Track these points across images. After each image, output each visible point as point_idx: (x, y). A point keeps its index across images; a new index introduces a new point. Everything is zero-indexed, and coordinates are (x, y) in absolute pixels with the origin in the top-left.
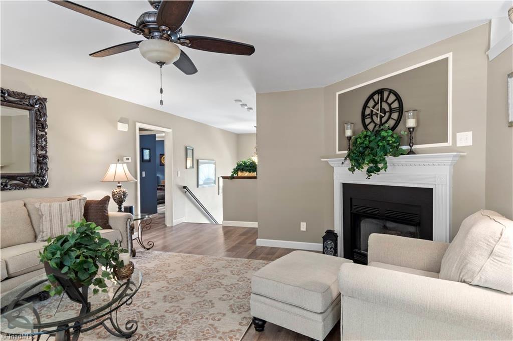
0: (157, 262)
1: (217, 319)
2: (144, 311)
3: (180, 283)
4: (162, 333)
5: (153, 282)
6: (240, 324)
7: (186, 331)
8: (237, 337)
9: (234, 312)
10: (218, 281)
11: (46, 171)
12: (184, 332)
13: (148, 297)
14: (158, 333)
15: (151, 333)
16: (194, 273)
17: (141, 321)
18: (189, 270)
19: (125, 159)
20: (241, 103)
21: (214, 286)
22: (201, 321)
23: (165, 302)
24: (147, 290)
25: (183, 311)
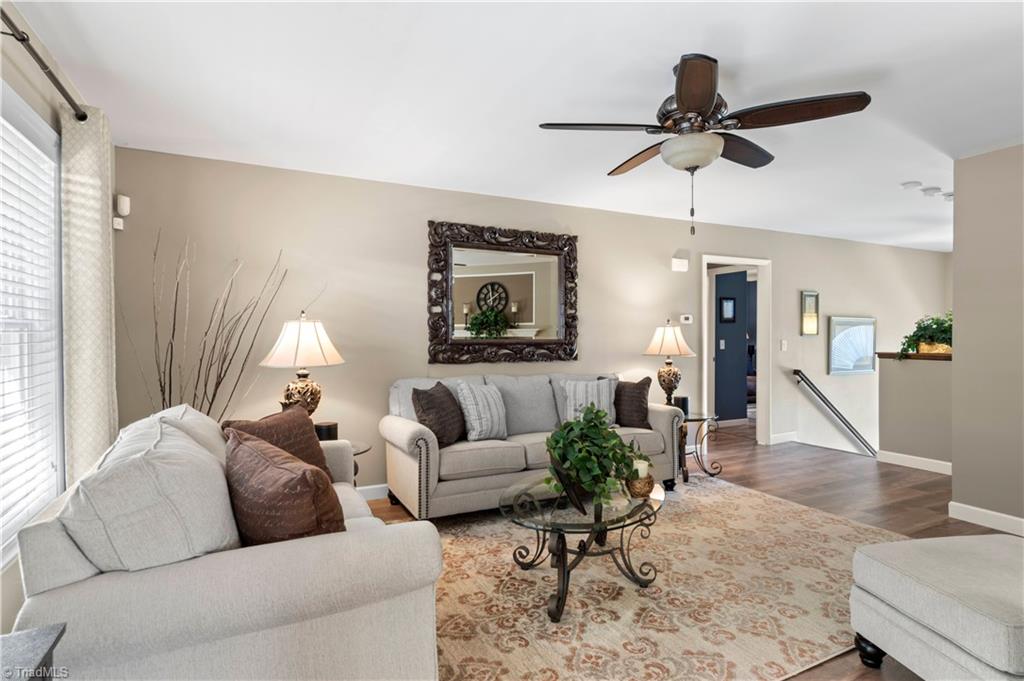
0: (718, 498)
1: (788, 613)
2: (675, 561)
3: (745, 541)
4: (690, 599)
5: (702, 526)
6: (831, 638)
7: (728, 610)
8: (816, 654)
9: (827, 616)
10: (818, 557)
11: (576, 337)
12: (723, 609)
13: (687, 544)
14: (684, 596)
15: (674, 593)
16: (777, 532)
17: (666, 572)
18: (770, 525)
19: (682, 317)
20: (921, 187)
21: (806, 563)
22: (758, 606)
23: (711, 559)
24: (689, 534)
25: (733, 581)
